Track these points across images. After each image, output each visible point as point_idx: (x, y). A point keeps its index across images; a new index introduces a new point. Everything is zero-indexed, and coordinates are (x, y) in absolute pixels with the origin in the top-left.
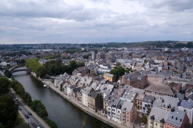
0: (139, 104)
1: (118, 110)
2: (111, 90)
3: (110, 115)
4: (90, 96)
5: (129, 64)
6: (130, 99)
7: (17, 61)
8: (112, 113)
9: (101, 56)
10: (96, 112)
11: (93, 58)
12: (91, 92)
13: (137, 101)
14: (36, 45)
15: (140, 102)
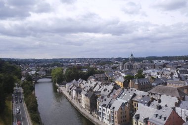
0: (135, 105)
1: (108, 110)
2: (110, 91)
3: (101, 116)
4: (87, 96)
5: (156, 73)
6: (127, 100)
7: (46, 71)
8: (103, 113)
9: (128, 66)
10: (91, 114)
11: (121, 69)
12: (88, 92)
13: (134, 102)
14: (72, 59)
15: (136, 103)
